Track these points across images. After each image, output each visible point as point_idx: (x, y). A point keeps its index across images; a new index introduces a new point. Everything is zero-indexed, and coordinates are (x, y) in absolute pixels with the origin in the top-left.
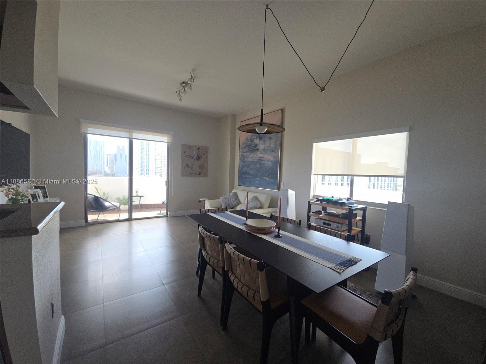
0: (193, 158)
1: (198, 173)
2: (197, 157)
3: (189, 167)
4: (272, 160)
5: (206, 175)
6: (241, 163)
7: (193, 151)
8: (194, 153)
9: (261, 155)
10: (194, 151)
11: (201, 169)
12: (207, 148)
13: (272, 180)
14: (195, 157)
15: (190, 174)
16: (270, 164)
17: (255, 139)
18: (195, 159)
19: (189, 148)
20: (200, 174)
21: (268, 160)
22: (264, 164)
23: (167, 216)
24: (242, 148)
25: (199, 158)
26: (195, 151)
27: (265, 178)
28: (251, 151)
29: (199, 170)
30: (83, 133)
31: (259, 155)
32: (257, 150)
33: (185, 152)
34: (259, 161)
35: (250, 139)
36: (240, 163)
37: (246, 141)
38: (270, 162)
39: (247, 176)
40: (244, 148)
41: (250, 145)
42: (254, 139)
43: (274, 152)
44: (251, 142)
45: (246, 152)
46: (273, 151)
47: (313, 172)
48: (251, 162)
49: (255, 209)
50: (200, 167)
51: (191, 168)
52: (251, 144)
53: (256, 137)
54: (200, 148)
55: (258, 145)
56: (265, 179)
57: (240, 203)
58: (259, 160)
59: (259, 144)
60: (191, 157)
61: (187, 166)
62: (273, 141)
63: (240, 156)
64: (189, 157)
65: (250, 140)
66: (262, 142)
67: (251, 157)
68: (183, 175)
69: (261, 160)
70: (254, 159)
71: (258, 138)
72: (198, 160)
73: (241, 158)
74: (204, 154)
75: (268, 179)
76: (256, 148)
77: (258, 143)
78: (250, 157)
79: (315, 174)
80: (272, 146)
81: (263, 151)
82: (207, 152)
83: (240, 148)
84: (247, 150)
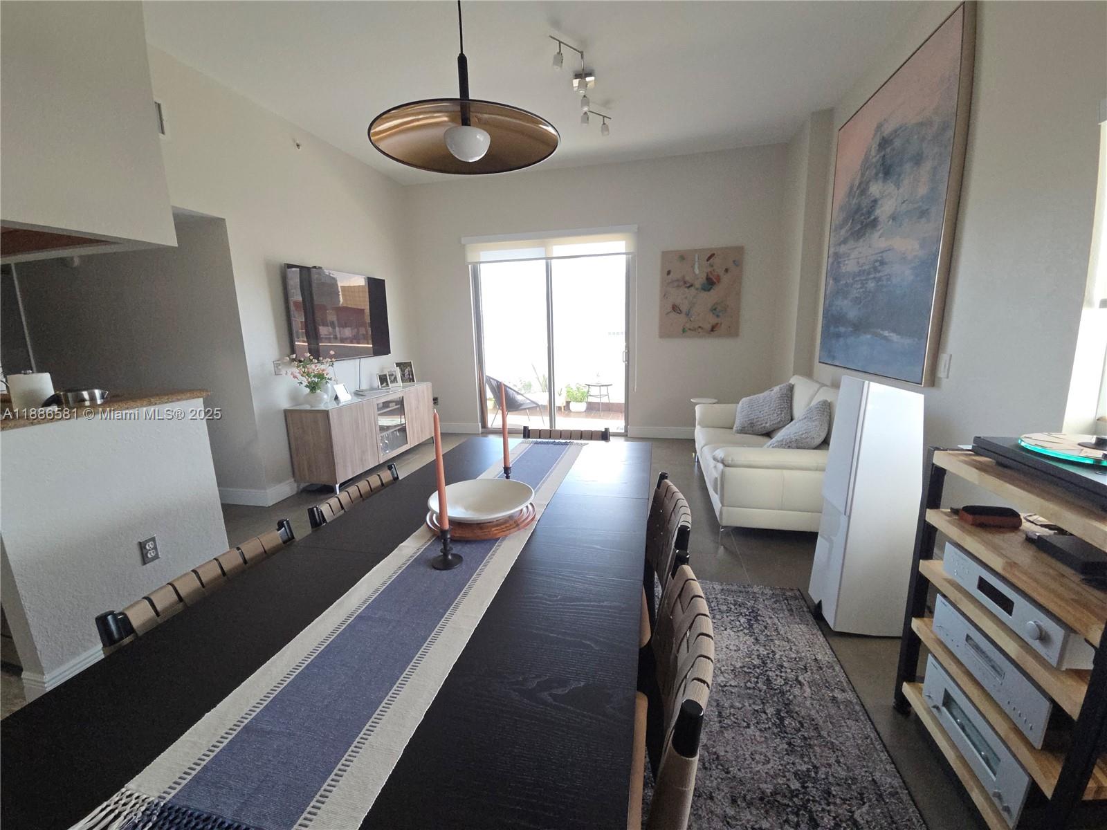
0: (691, 286)
1: (709, 327)
2: (704, 281)
3: (680, 312)
4: (916, 257)
5: (733, 332)
6: (831, 282)
7: (693, 267)
8: (697, 271)
9: (883, 244)
10: (696, 266)
11: (718, 316)
12: (740, 250)
13: (910, 341)
14: (698, 284)
15: (684, 331)
16: (908, 272)
17: (871, 183)
18: (697, 289)
19: (682, 257)
20: (713, 329)
21: (904, 259)
22: (889, 277)
23: (627, 436)
24: (836, 230)
25: (710, 283)
26: (699, 264)
27: (886, 333)
28: (859, 231)
29: (713, 320)
30: (470, 263)
31: (877, 242)
32: (874, 224)
33: (669, 273)
34: (876, 269)
35: (860, 184)
36: (829, 283)
37: (847, 199)
38: (910, 262)
39: (842, 329)
40: (841, 228)
41: (856, 212)
42: (868, 183)
43: (924, 220)
44: (862, 195)
45: (845, 242)
48: (855, 275)
50: (715, 309)
51: (687, 315)
52: (860, 205)
53: (874, 171)
54: (713, 255)
55: (879, 204)
56: (885, 338)
58: (877, 264)
59: (882, 198)
60: (688, 285)
61: (675, 308)
62: (927, 166)
63: (831, 260)
64: (682, 283)
65: (857, 192)
66: (890, 187)
67: (859, 254)
68: (665, 333)
69: (882, 263)
70: (861, 261)
71: (880, 175)
72: (709, 290)
73: (833, 263)
74: (727, 270)
75: (895, 338)
76: (873, 217)
77: (879, 197)
78: (853, 255)
80: (923, 190)
81: (890, 222)
82: (738, 263)
83: (833, 227)
84: (847, 232)
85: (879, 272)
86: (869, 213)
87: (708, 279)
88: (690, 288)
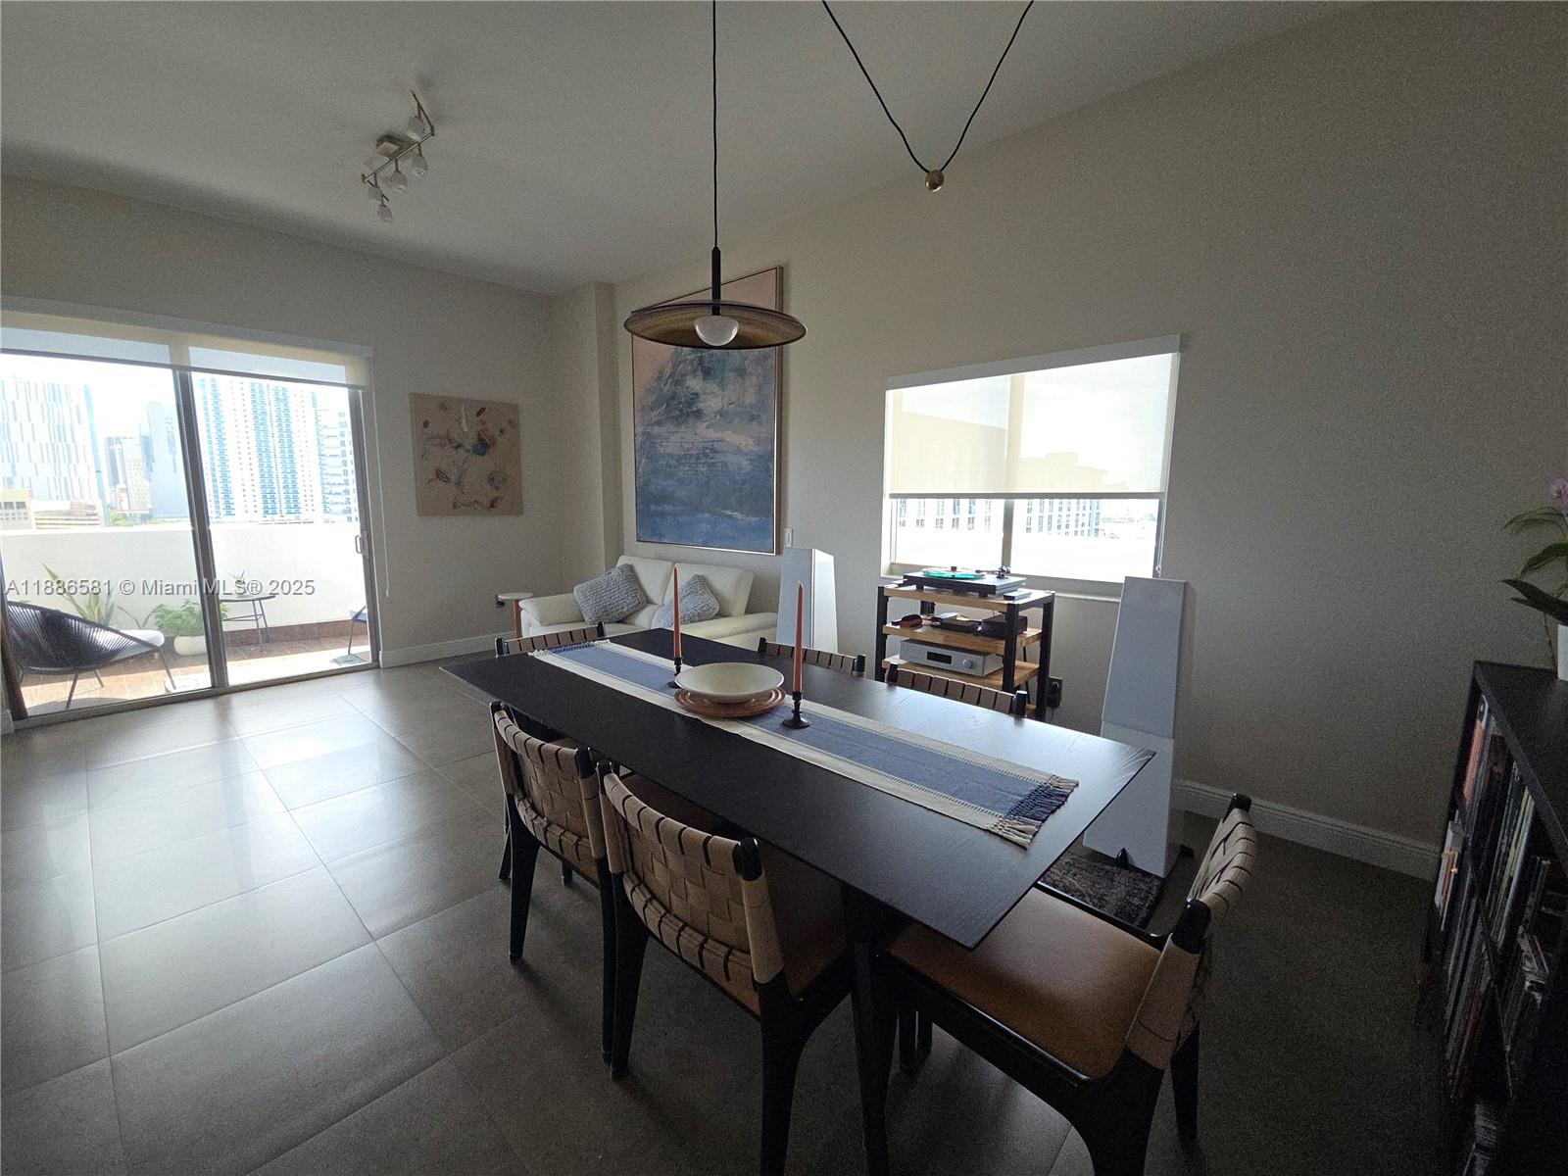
0: (459, 446)
1: (486, 502)
2: (475, 441)
3: (447, 480)
4: (751, 451)
5: (517, 509)
6: (644, 460)
7: (459, 421)
8: (466, 429)
9: (712, 434)
10: (464, 420)
11: (497, 488)
12: (515, 408)
13: (754, 519)
14: (469, 444)
15: (455, 506)
16: (745, 463)
17: (687, 377)
18: (468, 451)
19: (443, 406)
20: (492, 505)
21: (738, 451)
22: (725, 464)
23: (378, 667)
24: (643, 409)
25: (483, 446)
26: (467, 418)
27: (728, 512)
28: (677, 418)
29: (491, 493)
31: (705, 431)
32: (699, 414)
33: (426, 424)
34: (706, 455)
35: (673, 372)
36: (640, 462)
37: (655, 384)
38: (746, 454)
39: (667, 508)
40: (651, 410)
41: (673, 398)
43: (755, 423)
44: (676, 385)
45: (659, 423)
46: (753, 418)
47: (888, 489)
48: (679, 459)
49: (701, 621)
50: (493, 479)
51: (458, 483)
52: (675, 393)
54: (484, 409)
55: (701, 398)
56: (730, 517)
57: (649, 602)
58: (708, 451)
59: (705, 394)
60: (455, 444)
61: (439, 474)
62: (752, 382)
63: (640, 439)
64: (446, 441)
65: (670, 380)
66: (712, 387)
67: (676, 440)
68: (427, 509)
69: (714, 451)
70: (686, 446)
71: (699, 373)
72: (483, 454)
73: (643, 442)
74: (502, 431)
75: (740, 516)
76: (695, 409)
77: (700, 392)
78: (673, 438)
79: (893, 496)
80: (750, 398)
81: (718, 417)
82: (514, 424)
83: (637, 408)
84: (660, 414)
85: (711, 458)
86: (690, 404)
87: (481, 440)
88: (459, 450)
